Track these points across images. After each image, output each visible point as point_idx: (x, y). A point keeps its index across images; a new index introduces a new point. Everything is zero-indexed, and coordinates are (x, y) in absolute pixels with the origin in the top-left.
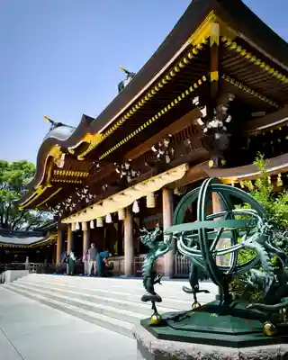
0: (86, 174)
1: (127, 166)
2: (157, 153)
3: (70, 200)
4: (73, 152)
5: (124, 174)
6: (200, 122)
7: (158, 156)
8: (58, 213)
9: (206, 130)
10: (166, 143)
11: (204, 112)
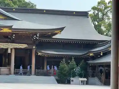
6: (35, 36)
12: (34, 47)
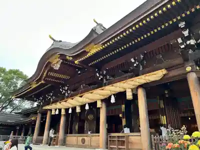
0: (68, 77)
1: (105, 72)
2: (135, 63)
3: (51, 94)
4: (71, 58)
5: (101, 77)
6: (180, 41)
7: (135, 65)
8: (40, 103)
9: (183, 46)
10: (142, 56)
11: (186, 33)
12: (189, 69)
